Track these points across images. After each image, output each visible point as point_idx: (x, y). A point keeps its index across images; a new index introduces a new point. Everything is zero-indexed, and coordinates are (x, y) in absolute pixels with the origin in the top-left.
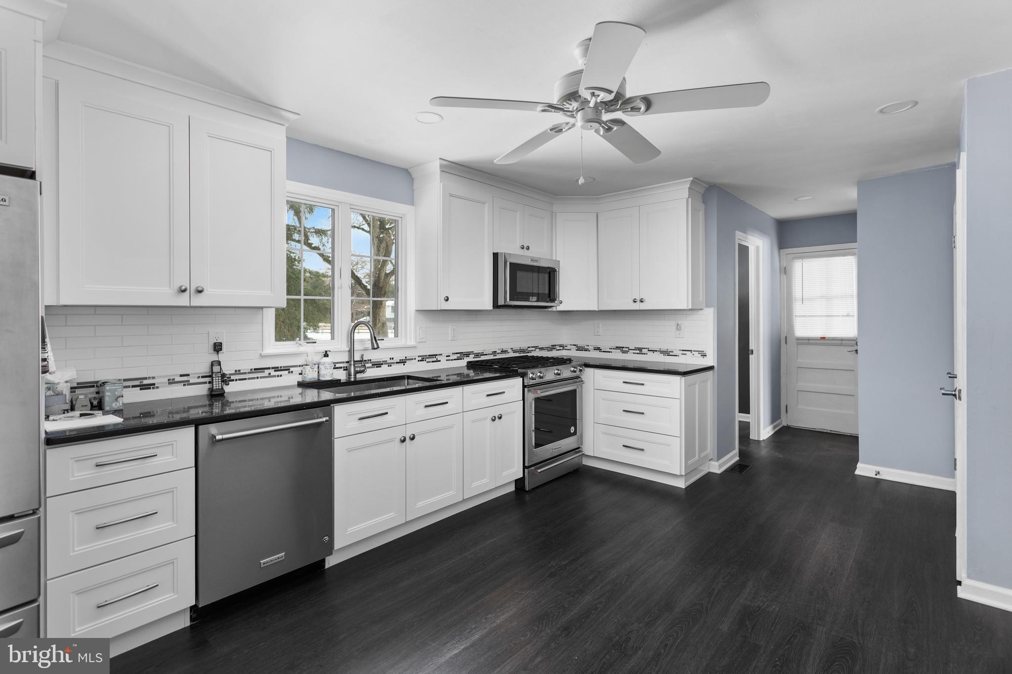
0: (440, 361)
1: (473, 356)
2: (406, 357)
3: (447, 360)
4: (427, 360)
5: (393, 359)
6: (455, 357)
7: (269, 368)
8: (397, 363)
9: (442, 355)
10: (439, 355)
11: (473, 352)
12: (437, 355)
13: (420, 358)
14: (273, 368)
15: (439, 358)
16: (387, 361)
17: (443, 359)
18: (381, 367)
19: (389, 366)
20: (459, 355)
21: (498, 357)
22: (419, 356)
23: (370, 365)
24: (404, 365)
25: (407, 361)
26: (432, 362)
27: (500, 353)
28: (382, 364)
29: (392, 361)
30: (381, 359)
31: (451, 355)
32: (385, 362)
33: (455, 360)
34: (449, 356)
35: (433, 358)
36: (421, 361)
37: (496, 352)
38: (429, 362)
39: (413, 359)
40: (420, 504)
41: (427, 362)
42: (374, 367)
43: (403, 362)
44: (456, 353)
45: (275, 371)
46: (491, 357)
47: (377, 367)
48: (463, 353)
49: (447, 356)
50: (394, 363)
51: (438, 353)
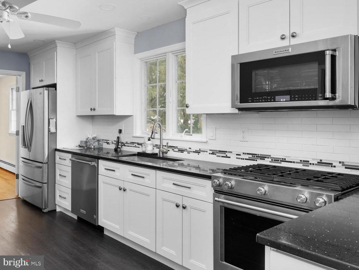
0: (230, 157)
1: (270, 160)
2: (200, 149)
3: (237, 158)
4: (217, 154)
5: (191, 148)
6: (247, 157)
7: (135, 143)
8: (193, 152)
9: (231, 152)
10: (229, 152)
11: (270, 156)
12: (226, 152)
13: (211, 152)
14: (137, 143)
15: (229, 155)
16: (187, 149)
17: (233, 156)
18: (183, 152)
19: (188, 153)
20: (251, 156)
21: (311, 168)
22: (210, 150)
23: (177, 150)
24: (198, 154)
25: (201, 152)
26: (222, 157)
27: (316, 164)
28: (184, 151)
29: (190, 150)
30: (184, 147)
31: (242, 154)
32: (186, 150)
33: (246, 159)
34: (240, 155)
35: (223, 153)
36: (211, 154)
37: (308, 161)
38: (219, 156)
39: (205, 151)
40: (131, 233)
41: (217, 156)
42: (179, 152)
43: (198, 152)
44: (248, 154)
45: (138, 145)
46: (300, 166)
47: (181, 152)
48: (256, 155)
49: (237, 155)
50: (191, 152)
51: (228, 150)
